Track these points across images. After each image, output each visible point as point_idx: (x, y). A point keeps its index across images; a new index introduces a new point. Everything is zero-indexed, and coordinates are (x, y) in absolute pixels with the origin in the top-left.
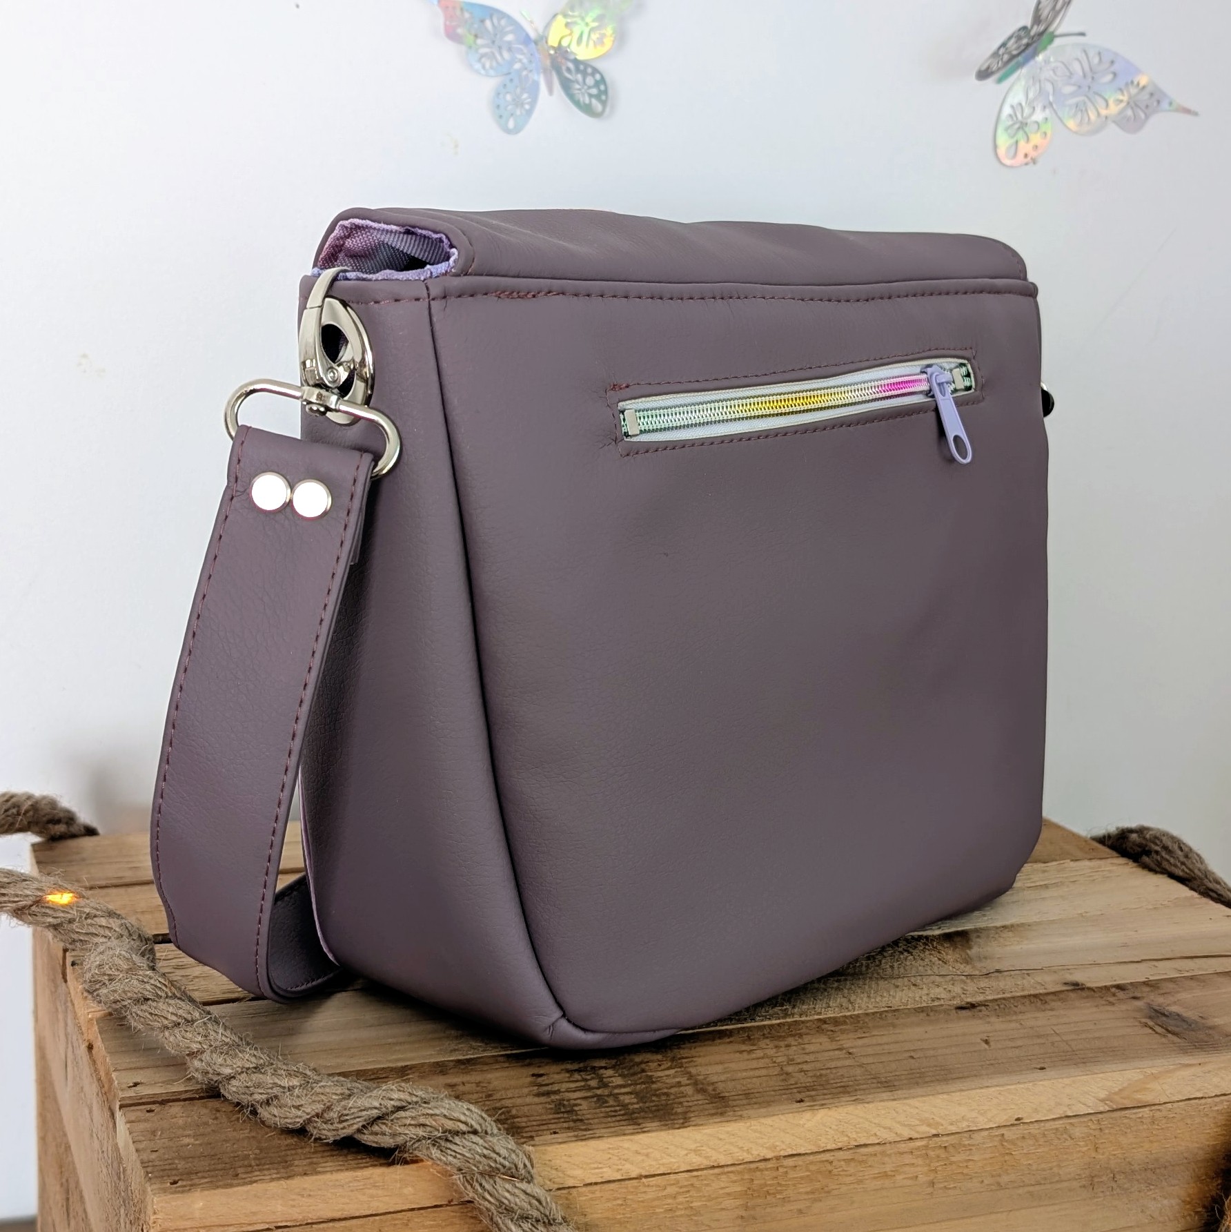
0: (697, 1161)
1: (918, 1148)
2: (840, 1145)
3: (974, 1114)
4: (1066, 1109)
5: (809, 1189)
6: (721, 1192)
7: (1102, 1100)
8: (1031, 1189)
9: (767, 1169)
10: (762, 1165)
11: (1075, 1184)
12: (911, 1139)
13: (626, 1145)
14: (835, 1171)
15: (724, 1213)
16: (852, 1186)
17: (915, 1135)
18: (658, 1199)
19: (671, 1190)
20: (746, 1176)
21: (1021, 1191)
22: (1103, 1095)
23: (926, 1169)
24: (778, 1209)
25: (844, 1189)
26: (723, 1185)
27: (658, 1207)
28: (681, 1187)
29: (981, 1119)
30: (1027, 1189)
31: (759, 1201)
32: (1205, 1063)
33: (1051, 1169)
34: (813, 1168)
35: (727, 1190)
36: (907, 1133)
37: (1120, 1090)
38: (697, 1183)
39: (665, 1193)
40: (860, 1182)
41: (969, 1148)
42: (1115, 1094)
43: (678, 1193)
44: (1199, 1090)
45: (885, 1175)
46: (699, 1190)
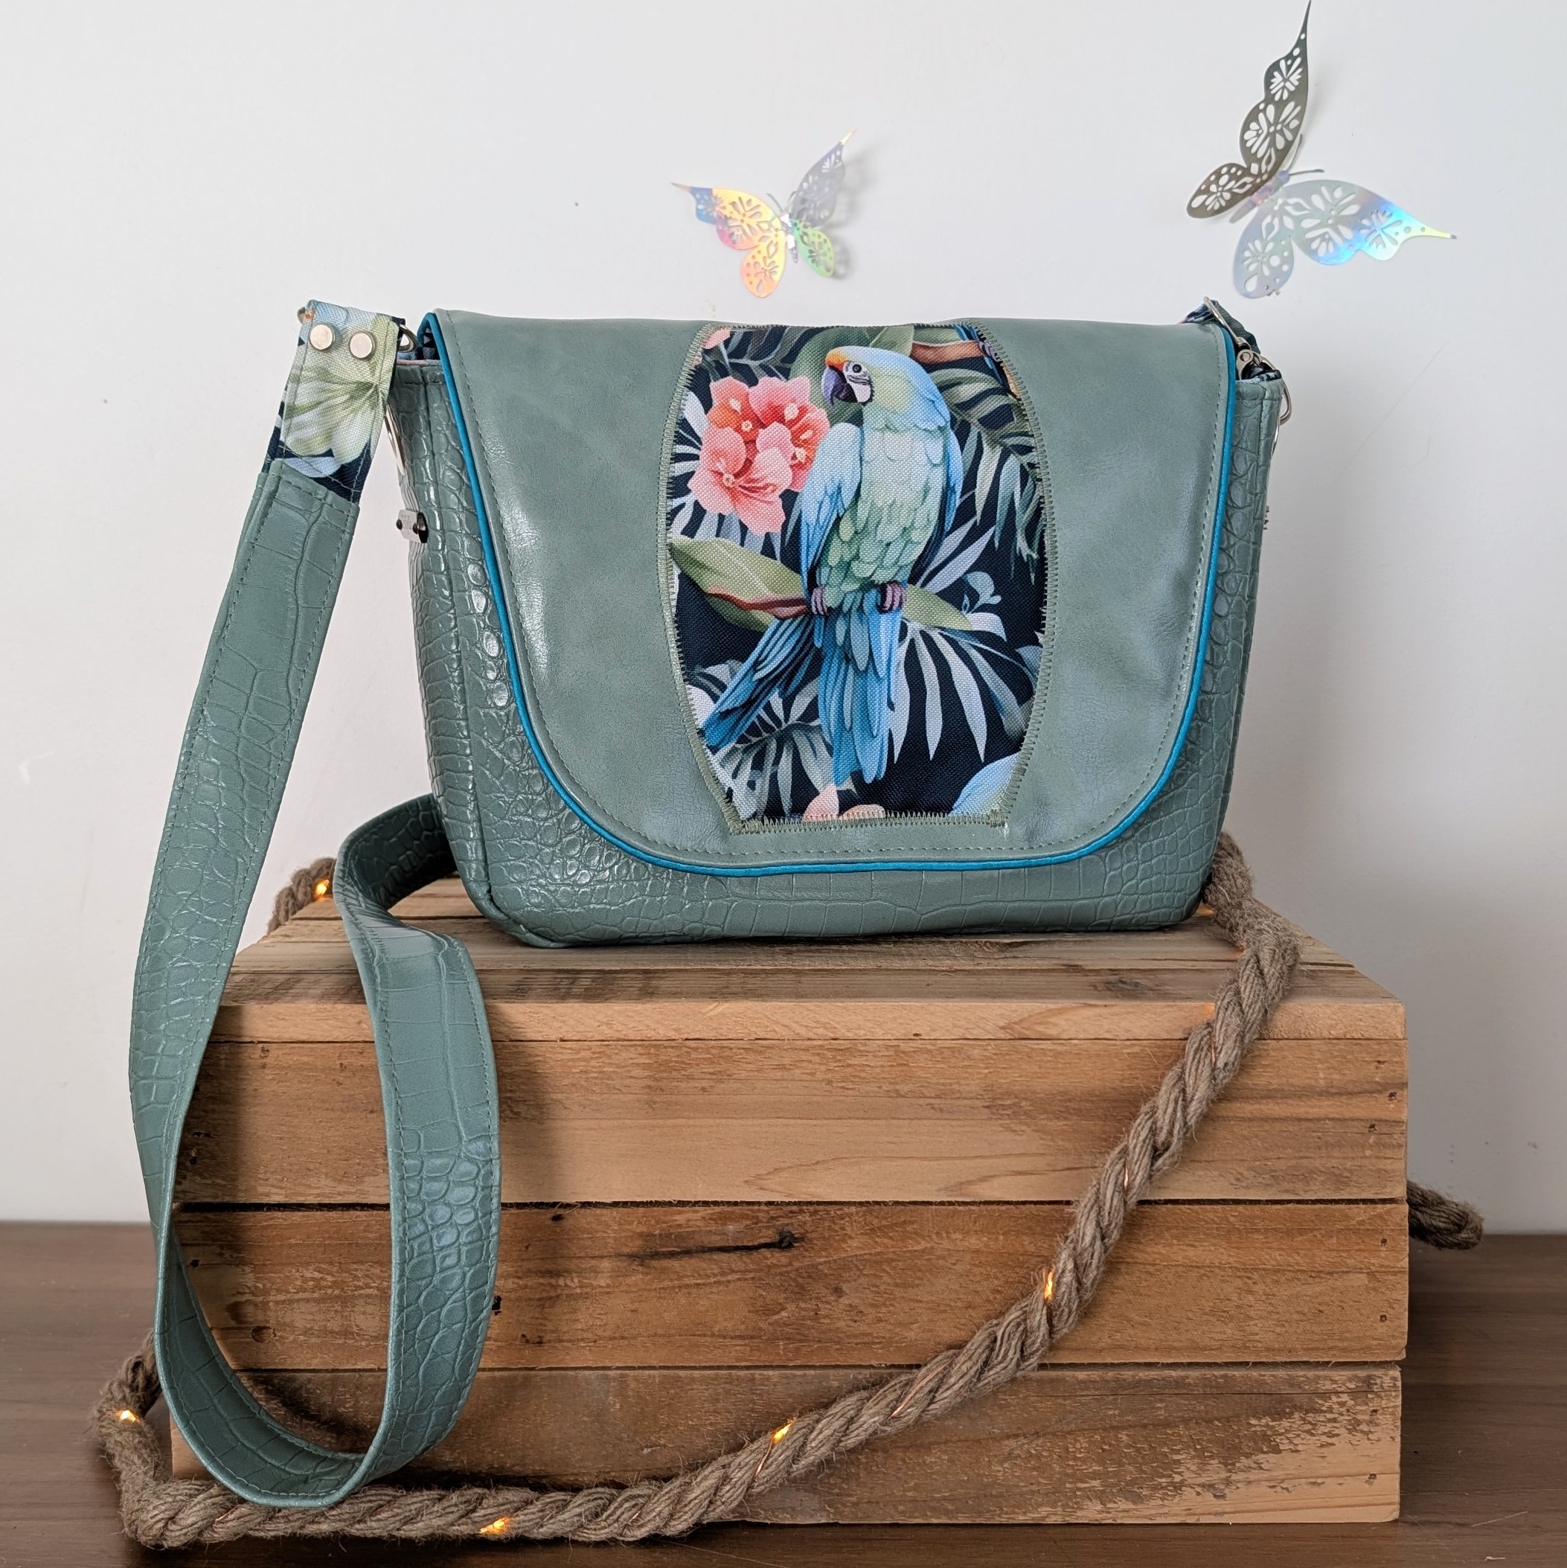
0: (609, 1033)
1: (814, 1047)
2: (740, 1036)
3: (870, 1025)
4: (962, 1031)
5: (712, 1070)
6: (631, 1061)
7: (1002, 1028)
8: (932, 1101)
9: (672, 1047)
10: (666, 1043)
11: (978, 1103)
12: (809, 1039)
13: (546, 1011)
14: (736, 1058)
15: (633, 1080)
16: (752, 1074)
17: (814, 1037)
18: (573, 1060)
19: (587, 1054)
20: (652, 1050)
21: (921, 1101)
22: (1002, 1024)
23: (823, 1068)
24: (683, 1085)
25: (744, 1074)
26: (631, 1056)
27: (574, 1067)
28: (594, 1053)
29: (877, 1030)
30: (927, 1101)
31: (665, 1075)
32: (1112, 1006)
33: (951, 1084)
34: (714, 1051)
35: (636, 1061)
36: (804, 1032)
37: (1021, 1021)
38: (608, 1052)
39: (579, 1056)
40: (759, 1071)
41: (863, 1054)
42: (1015, 1023)
43: (592, 1058)
44: (1108, 1031)
45: (782, 1067)
46: (609, 1057)
